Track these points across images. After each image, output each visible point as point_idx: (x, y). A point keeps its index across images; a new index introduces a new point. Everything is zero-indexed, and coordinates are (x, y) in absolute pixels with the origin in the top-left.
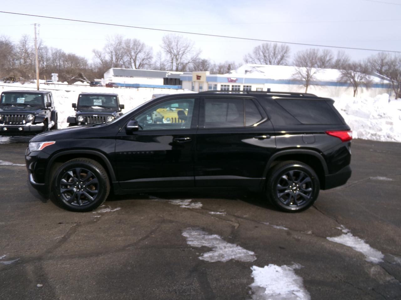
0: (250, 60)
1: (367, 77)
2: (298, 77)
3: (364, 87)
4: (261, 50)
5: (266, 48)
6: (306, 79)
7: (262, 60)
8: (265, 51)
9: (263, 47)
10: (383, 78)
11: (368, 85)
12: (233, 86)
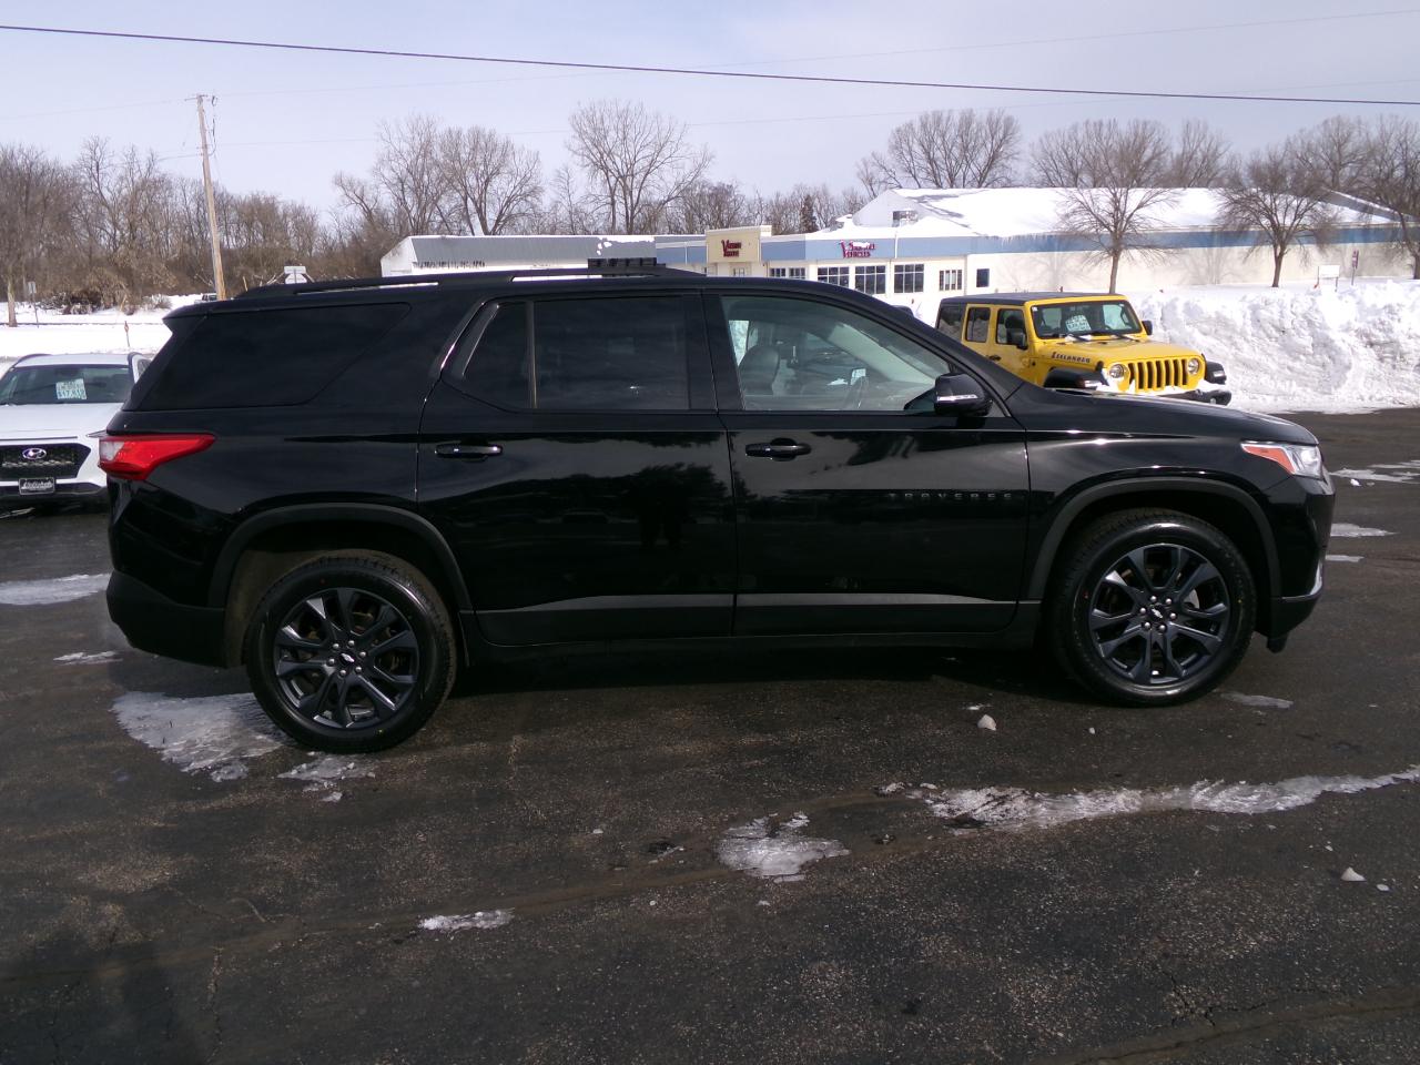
0: (882, 175)
1: (1318, 206)
2: (1083, 222)
3: (1309, 243)
4: (914, 136)
5: (932, 127)
6: (1112, 229)
7: (922, 175)
8: (932, 141)
9: (924, 126)
10: (1365, 209)
11: (1324, 235)
12: (859, 270)
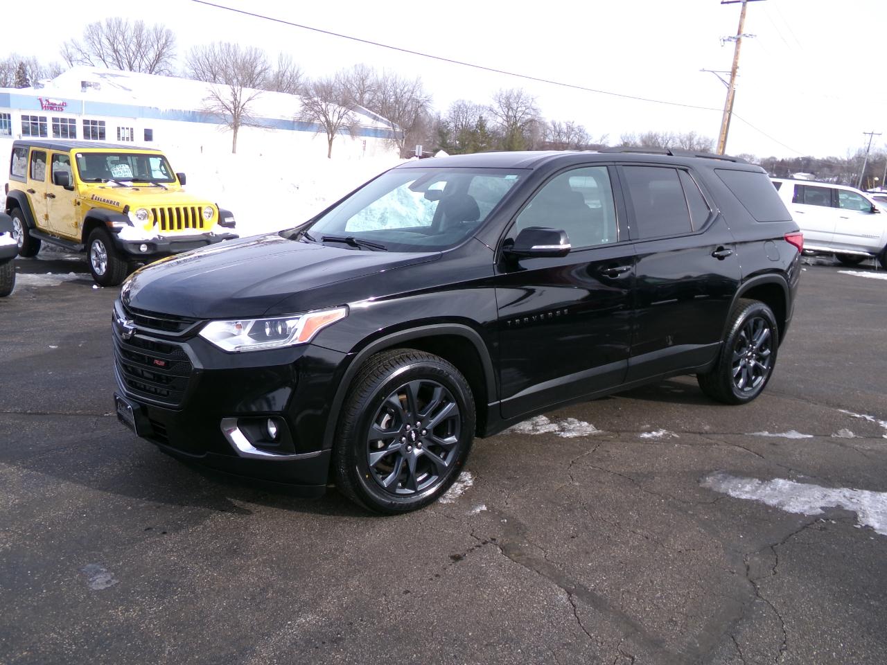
0: (79, 56)
1: (350, 113)
2: (213, 105)
3: (346, 134)
4: (102, 31)
5: (115, 31)
6: (233, 112)
7: (109, 60)
8: (115, 38)
9: (109, 26)
10: (375, 118)
11: (353, 130)
12: (54, 120)
